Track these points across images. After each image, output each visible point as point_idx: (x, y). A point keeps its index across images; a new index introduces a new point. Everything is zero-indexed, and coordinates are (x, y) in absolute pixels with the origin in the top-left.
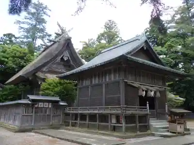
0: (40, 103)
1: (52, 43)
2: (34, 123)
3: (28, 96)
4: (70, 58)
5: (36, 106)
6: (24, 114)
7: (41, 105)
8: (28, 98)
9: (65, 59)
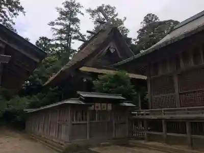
0: (97, 104)
1: (93, 35)
2: (90, 137)
3: (78, 92)
4: (117, 50)
5: (92, 108)
6: (75, 122)
7: (98, 106)
8: (79, 95)
9: (112, 51)
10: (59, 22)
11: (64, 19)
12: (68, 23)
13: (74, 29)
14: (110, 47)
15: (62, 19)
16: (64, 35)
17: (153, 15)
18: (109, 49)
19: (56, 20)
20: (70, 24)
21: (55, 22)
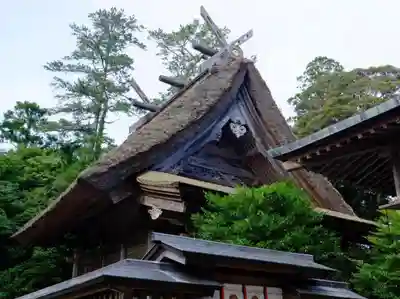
9: (238, 131)
10: (74, 62)
11: (91, 57)
12: (100, 67)
13: (117, 84)
14: (230, 121)
15: (83, 56)
17: (331, 61)
18: (227, 125)
19: (68, 58)
20: (106, 70)
21: (66, 63)
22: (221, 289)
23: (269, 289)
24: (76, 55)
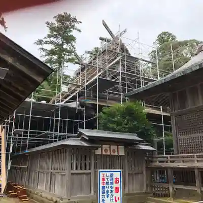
0: (104, 147)
3: (80, 130)
6: (75, 171)
8: (81, 134)
10: (48, 39)
11: (56, 36)
12: (60, 41)
15: (52, 36)
16: (55, 57)
19: (45, 38)
20: (63, 42)
21: (44, 40)
22: (102, 147)
23: (119, 147)
24: (49, 36)
